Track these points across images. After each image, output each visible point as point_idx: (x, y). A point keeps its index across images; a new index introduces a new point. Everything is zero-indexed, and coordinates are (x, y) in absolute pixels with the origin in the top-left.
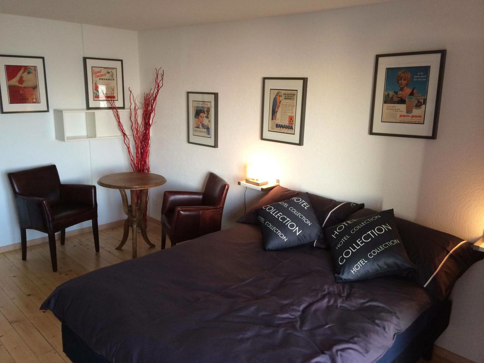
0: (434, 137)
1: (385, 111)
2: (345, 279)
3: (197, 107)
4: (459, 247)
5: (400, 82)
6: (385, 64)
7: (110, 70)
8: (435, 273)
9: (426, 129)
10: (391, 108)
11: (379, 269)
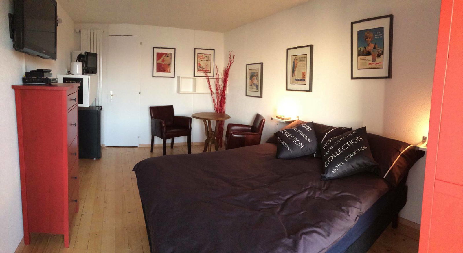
0: (389, 76)
1: (360, 61)
2: (328, 177)
3: (251, 73)
4: (408, 149)
5: (367, 40)
6: (357, 28)
7: (207, 56)
8: (391, 168)
9: (384, 72)
10: (363, 59)
11: (353, 168)
